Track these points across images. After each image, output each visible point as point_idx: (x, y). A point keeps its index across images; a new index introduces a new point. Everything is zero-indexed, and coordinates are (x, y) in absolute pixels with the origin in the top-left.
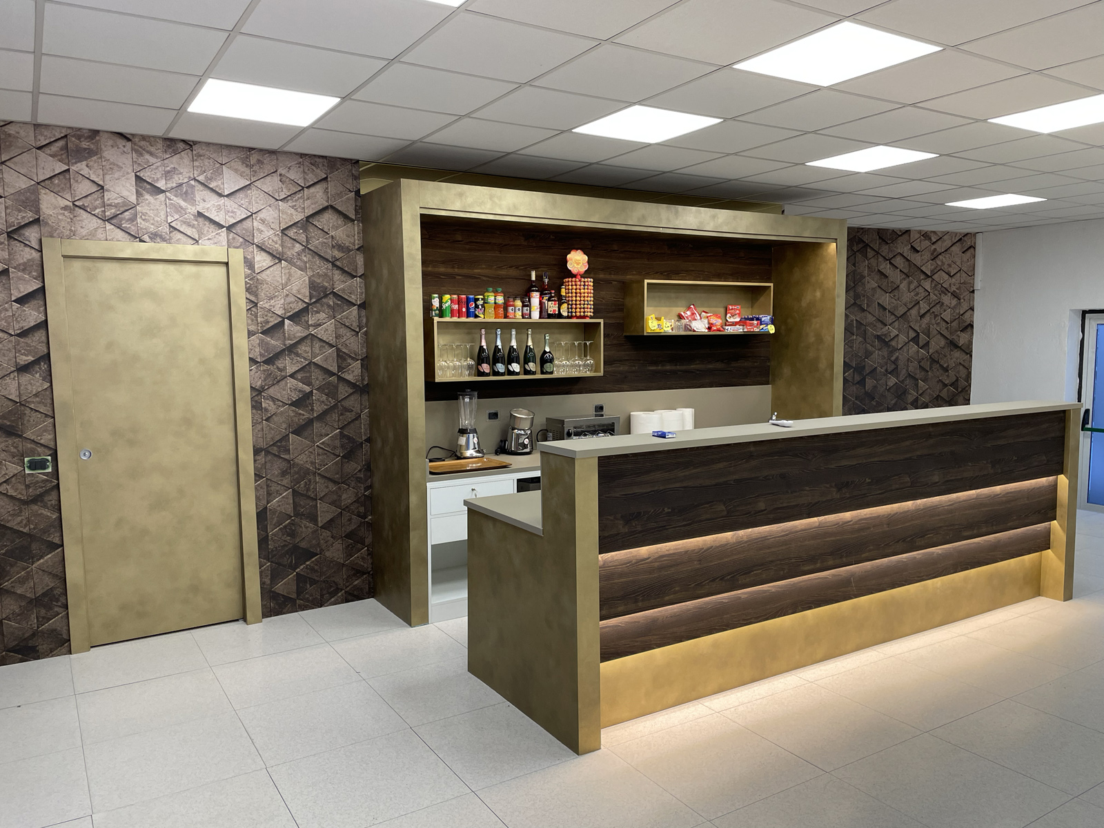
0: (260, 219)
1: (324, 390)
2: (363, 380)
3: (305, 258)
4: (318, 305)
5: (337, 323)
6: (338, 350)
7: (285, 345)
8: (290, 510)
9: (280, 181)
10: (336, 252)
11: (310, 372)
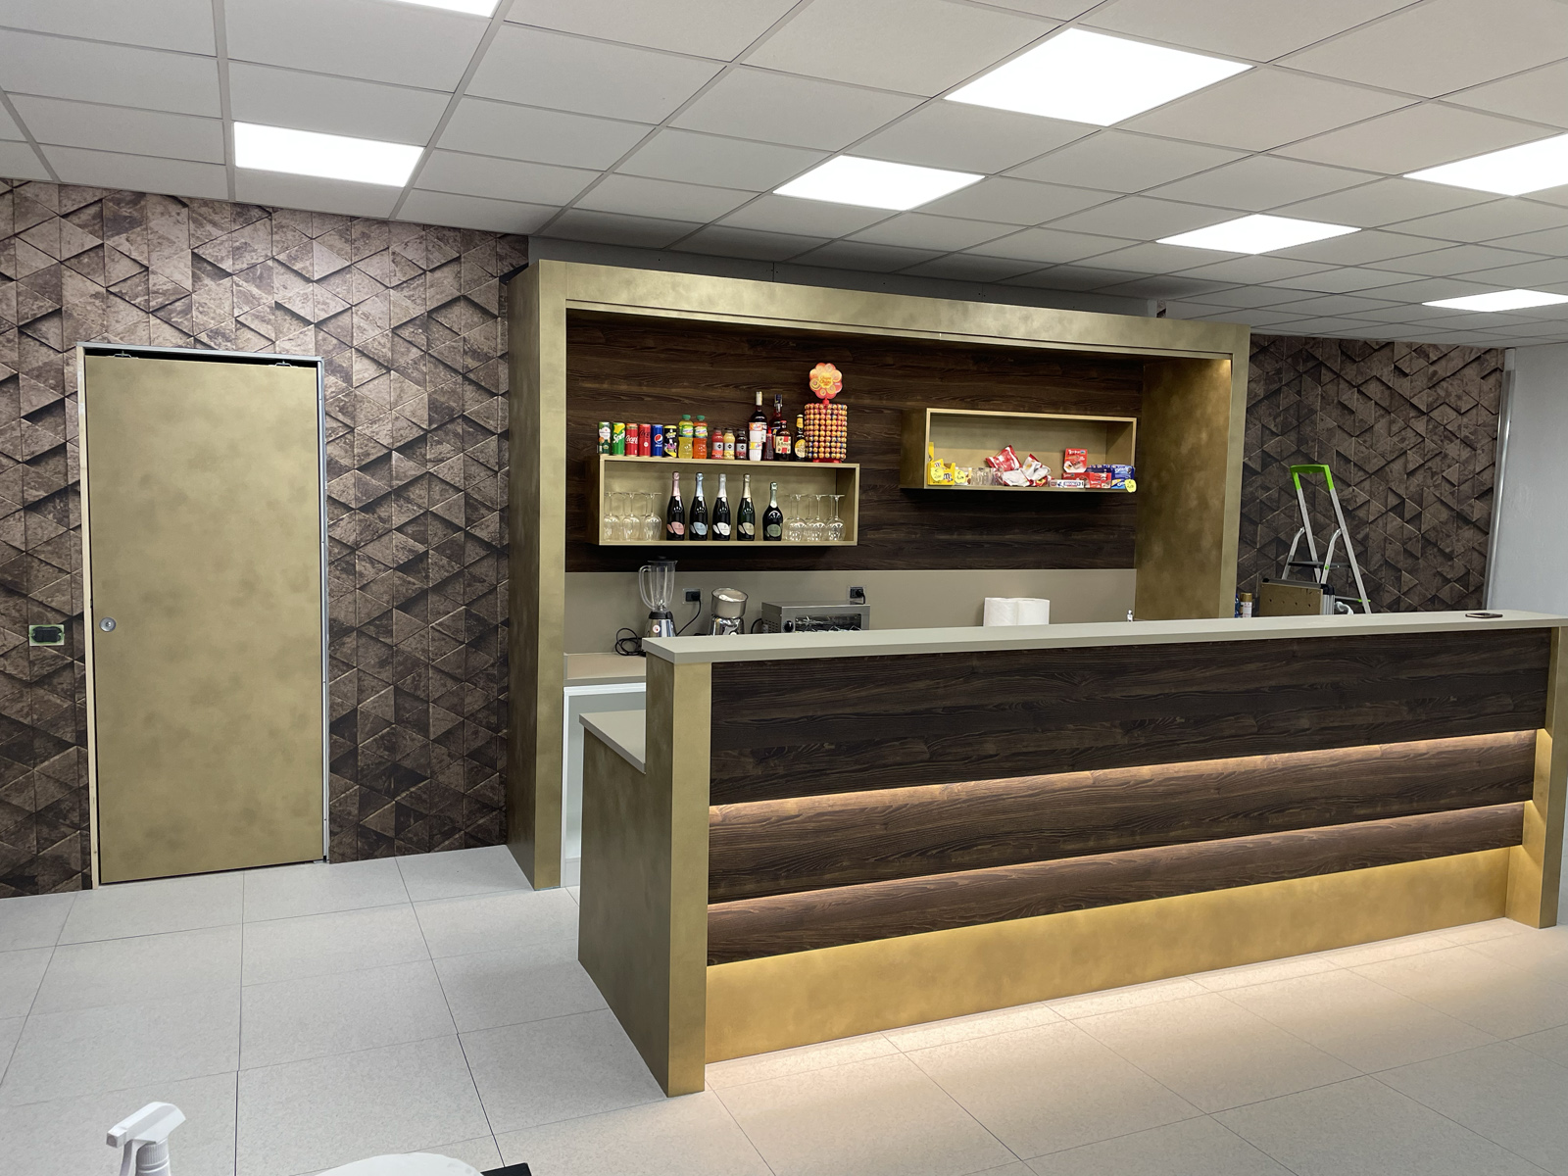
0: (363, 314)
1: (444, 550)
2: (502, 538)
3: (424, 368)
4: (440, 432)
5: (467, 458)
6: (467, 495)
7: (391, 487)
8: (390, 714)
9: (393, 261)
10: (470, 360)
11: (426, 525)
